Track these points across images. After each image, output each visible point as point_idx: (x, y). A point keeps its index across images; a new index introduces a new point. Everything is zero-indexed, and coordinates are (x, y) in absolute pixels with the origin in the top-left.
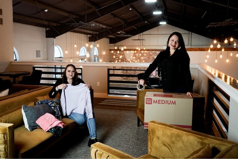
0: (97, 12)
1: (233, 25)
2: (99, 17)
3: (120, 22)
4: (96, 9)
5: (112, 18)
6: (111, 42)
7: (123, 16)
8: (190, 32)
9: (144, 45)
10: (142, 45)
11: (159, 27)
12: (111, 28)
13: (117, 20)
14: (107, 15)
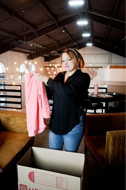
0: (35, 33)
2: (37, 37)
3: (54, 43)
4: (34, 30)
5: (47, 39)
6: (45, 60)
7: (57, 37)
8: (111, 53)
11: (85, 48)
12: (46, 48)
13: (51, 41)
14: (43, 35)
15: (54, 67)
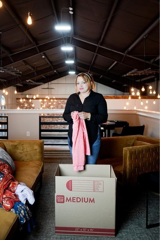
0: (10, 57)
1: (147, 74)
2: (12, 63)
3: (31, 70)
4: (9, 54)
5: (23, 65)
7: (35, 63)
9: (52, 94)
10: (50, 94)
12: (20, 76)
13: (28, 68)
14: (19, 61)
15: (32, 99)
